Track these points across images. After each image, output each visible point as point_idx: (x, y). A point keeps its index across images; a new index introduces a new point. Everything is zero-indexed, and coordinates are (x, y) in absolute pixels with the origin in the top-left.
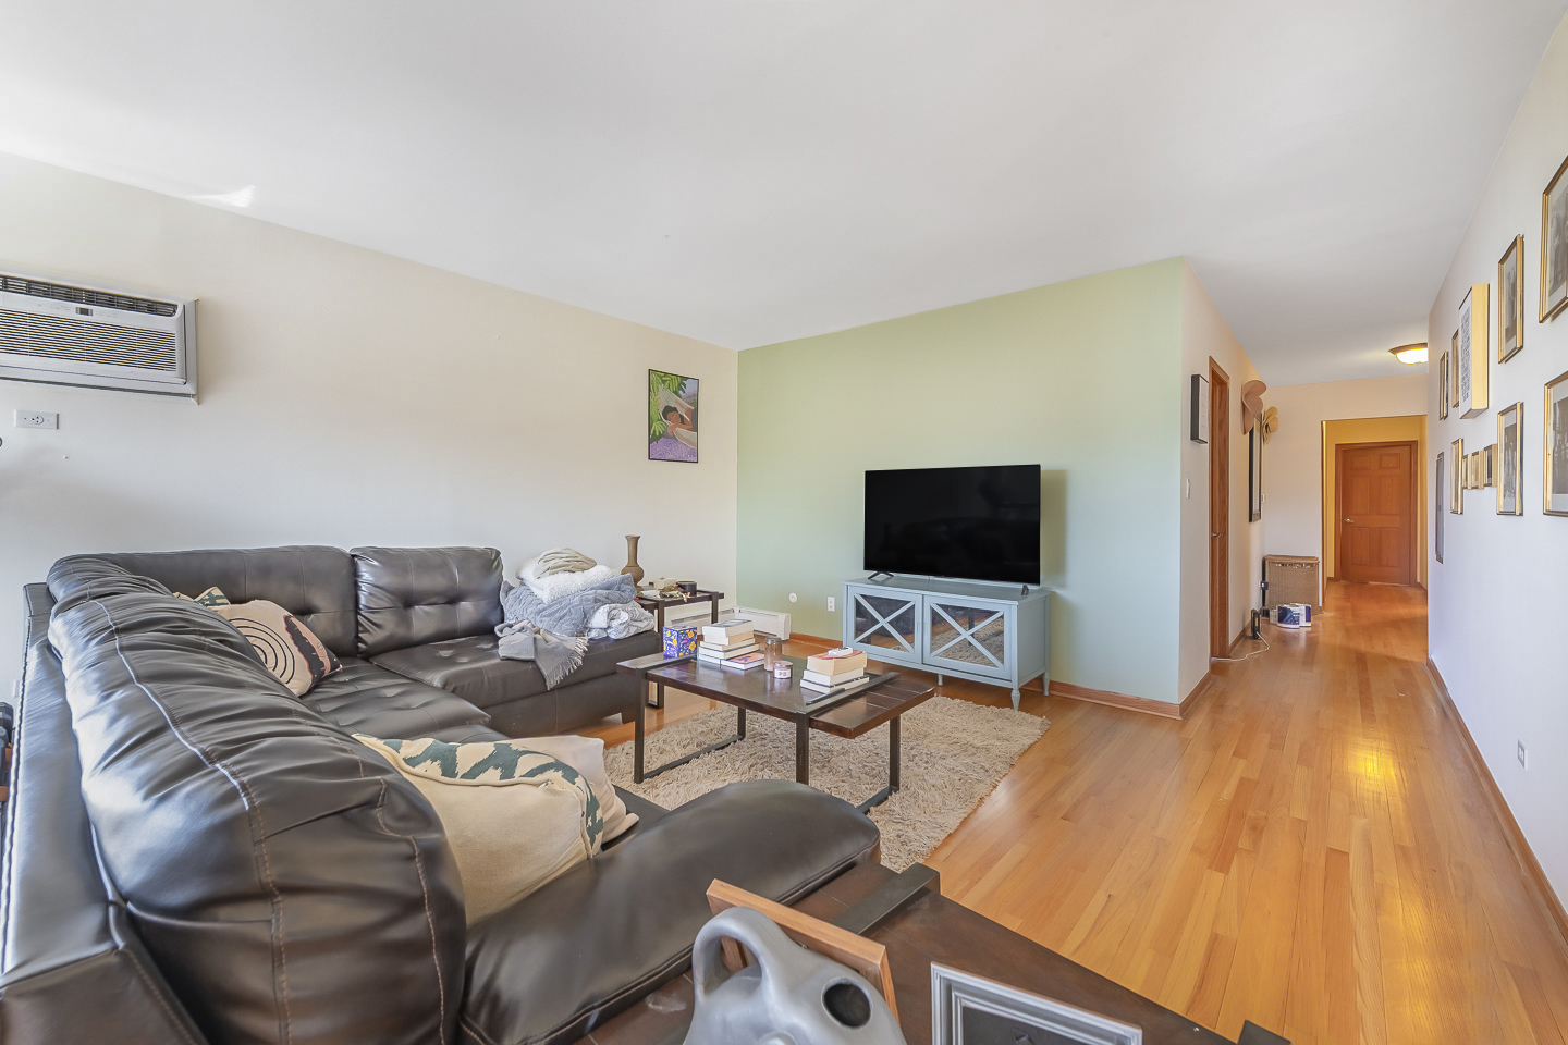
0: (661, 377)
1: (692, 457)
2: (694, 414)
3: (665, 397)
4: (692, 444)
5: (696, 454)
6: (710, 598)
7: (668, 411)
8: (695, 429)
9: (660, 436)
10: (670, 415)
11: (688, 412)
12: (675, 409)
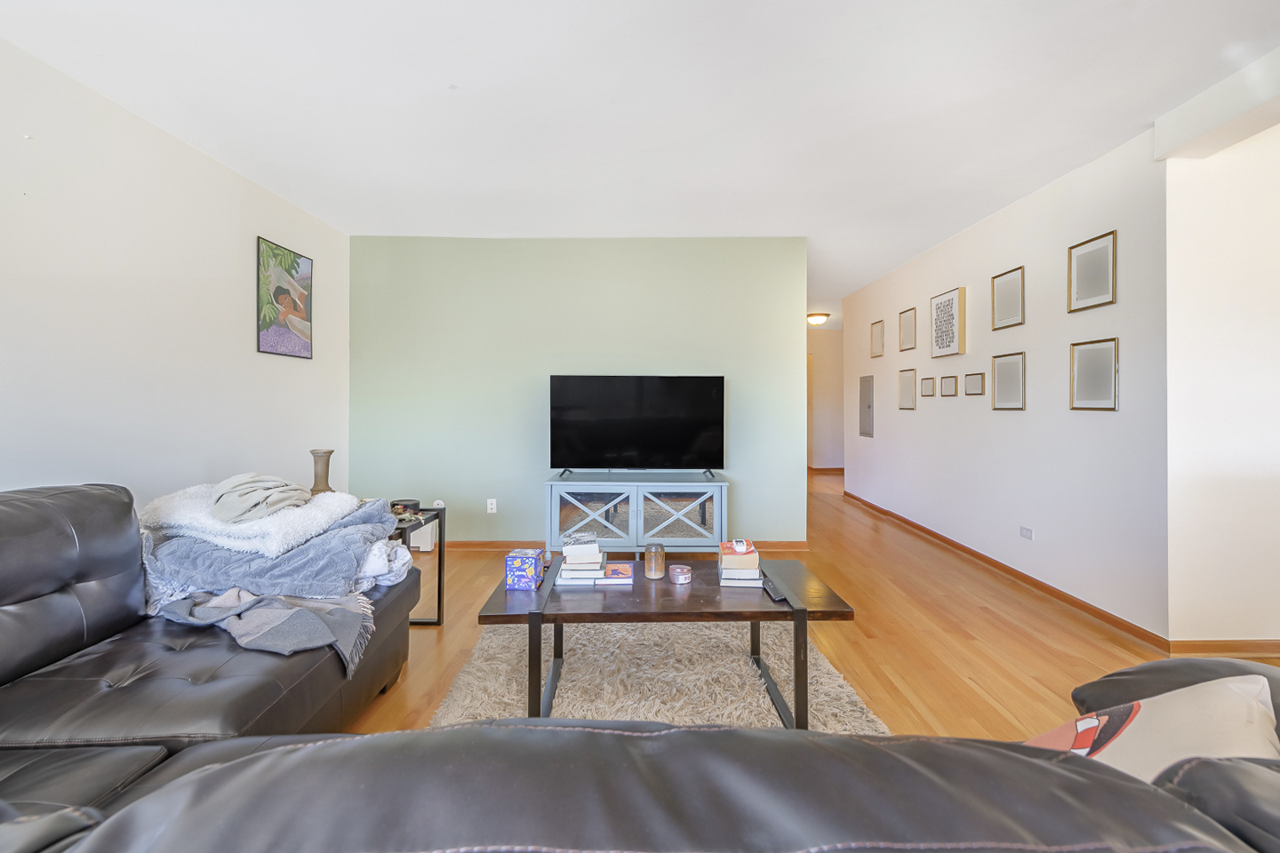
0: (272, 249)
1: (305, 353)
2: (308, 300)
3: (275, 276)
4: (307, 338)
5: (309, 347)
6: (436, 516)
7: (280, 292)
8: (308, 318)
9: (271, 323)
10: (281, 297)
11: (301, 296)
12: (287, 292)
